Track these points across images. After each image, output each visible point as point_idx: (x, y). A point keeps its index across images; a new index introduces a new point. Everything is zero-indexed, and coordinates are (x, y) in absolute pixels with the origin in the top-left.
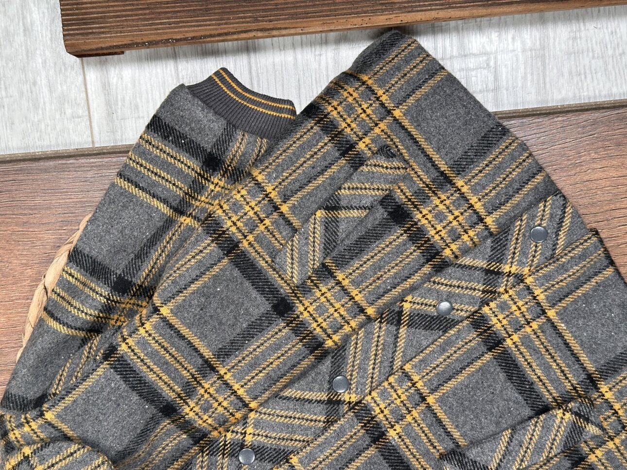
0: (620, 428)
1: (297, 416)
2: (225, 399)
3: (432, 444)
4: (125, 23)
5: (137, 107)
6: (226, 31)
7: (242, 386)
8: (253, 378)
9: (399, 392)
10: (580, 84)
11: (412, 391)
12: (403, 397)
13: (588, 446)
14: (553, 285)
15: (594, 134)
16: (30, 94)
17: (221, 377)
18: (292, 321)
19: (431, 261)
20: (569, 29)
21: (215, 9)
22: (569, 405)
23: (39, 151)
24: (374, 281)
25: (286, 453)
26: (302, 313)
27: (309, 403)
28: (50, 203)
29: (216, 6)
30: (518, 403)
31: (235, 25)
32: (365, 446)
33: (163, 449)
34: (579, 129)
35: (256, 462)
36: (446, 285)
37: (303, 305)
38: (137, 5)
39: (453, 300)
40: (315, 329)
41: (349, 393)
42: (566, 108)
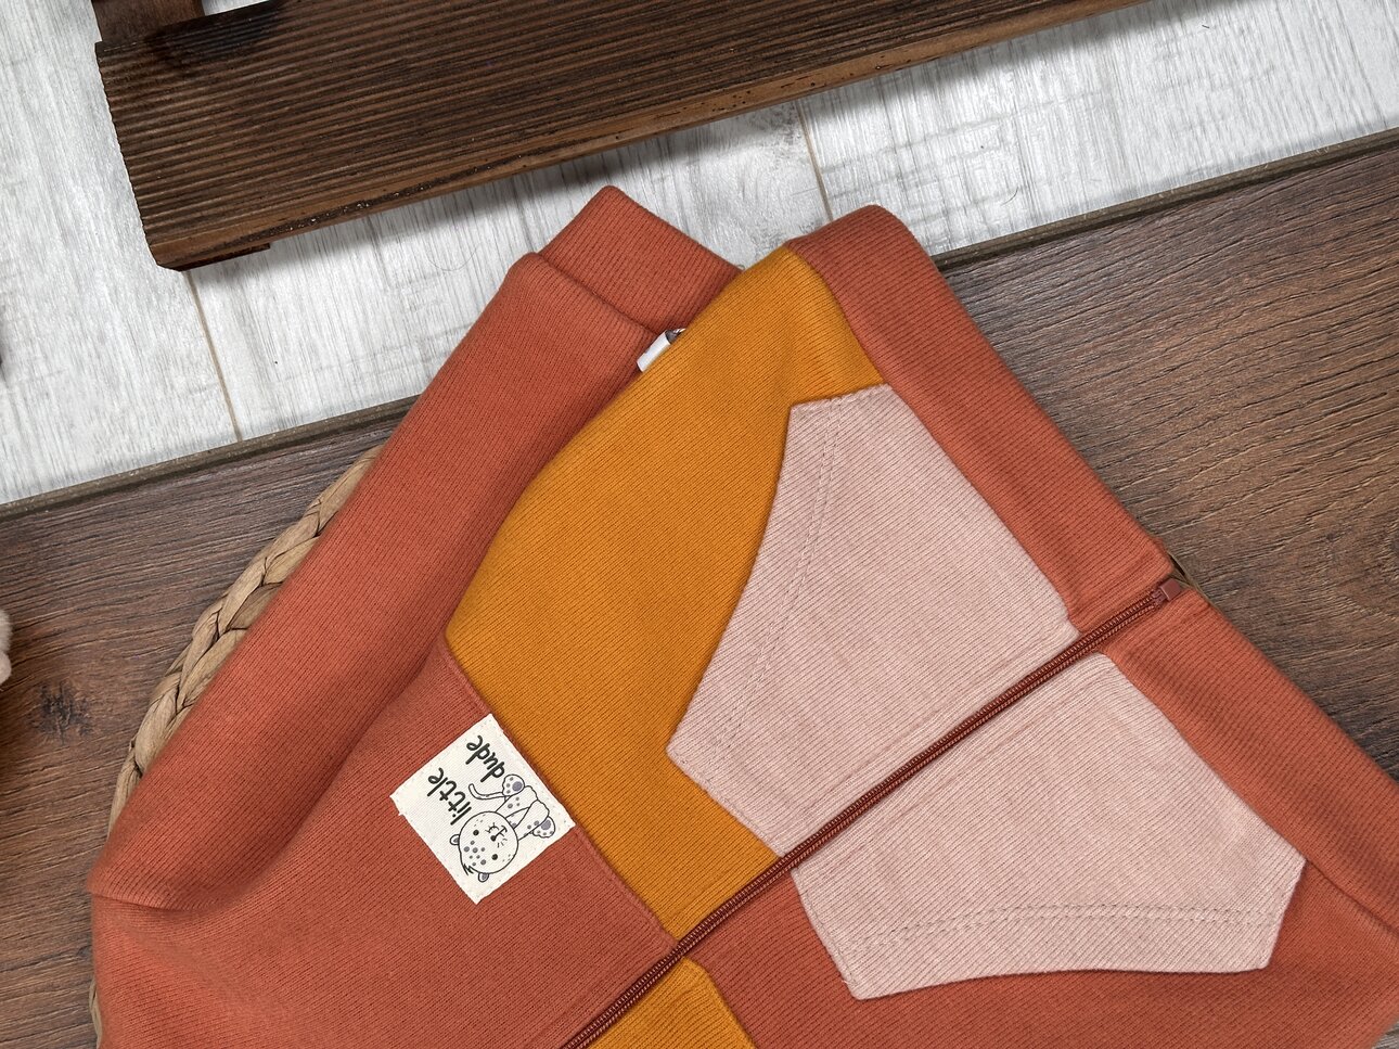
4: (264, 188)
5: (313, 350)
6: (466, 167)
10: (1195, 144)
15: (1242, 239)
16: (96, 361)
20: (1153, 39)
21: (437, 127)
23: (132, 469)
28: (175, 569)
29: (439, 121)
31: (482, 153)
34: (1210, 234)
38: (283, 147)
42: (1173, 196)
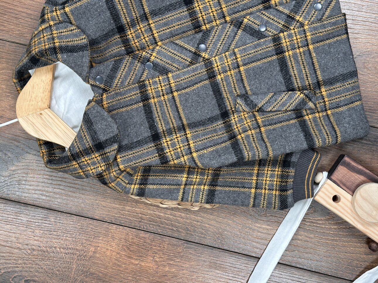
0: (324, 109)
1: (178, 55)
2: (148, 36)
3: (235, 89)
7: (157, 32)
8: (164, 30)
9: (229, 60)
11: (235, 61)
12: (230, 63)
13: (307, 112)
14: (316, 33)
17: (149, 25)
18: (191, 9)
19: (264, 4)
22: (304, 91)
24: (234, 4)
25: (167, 71)
26: (196, 7)
27: (186, 50)
30: (281, 83)
32: (204, 79)
33: (112, 51)
35: (152, 70)
36: (267, 17)
37: (198, 4)
39: (268, 25)
40: (199, 17)
41: (205, 53)
